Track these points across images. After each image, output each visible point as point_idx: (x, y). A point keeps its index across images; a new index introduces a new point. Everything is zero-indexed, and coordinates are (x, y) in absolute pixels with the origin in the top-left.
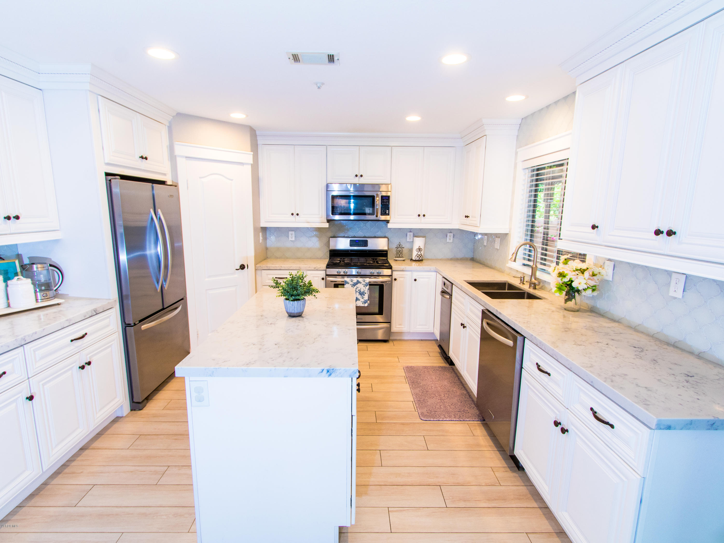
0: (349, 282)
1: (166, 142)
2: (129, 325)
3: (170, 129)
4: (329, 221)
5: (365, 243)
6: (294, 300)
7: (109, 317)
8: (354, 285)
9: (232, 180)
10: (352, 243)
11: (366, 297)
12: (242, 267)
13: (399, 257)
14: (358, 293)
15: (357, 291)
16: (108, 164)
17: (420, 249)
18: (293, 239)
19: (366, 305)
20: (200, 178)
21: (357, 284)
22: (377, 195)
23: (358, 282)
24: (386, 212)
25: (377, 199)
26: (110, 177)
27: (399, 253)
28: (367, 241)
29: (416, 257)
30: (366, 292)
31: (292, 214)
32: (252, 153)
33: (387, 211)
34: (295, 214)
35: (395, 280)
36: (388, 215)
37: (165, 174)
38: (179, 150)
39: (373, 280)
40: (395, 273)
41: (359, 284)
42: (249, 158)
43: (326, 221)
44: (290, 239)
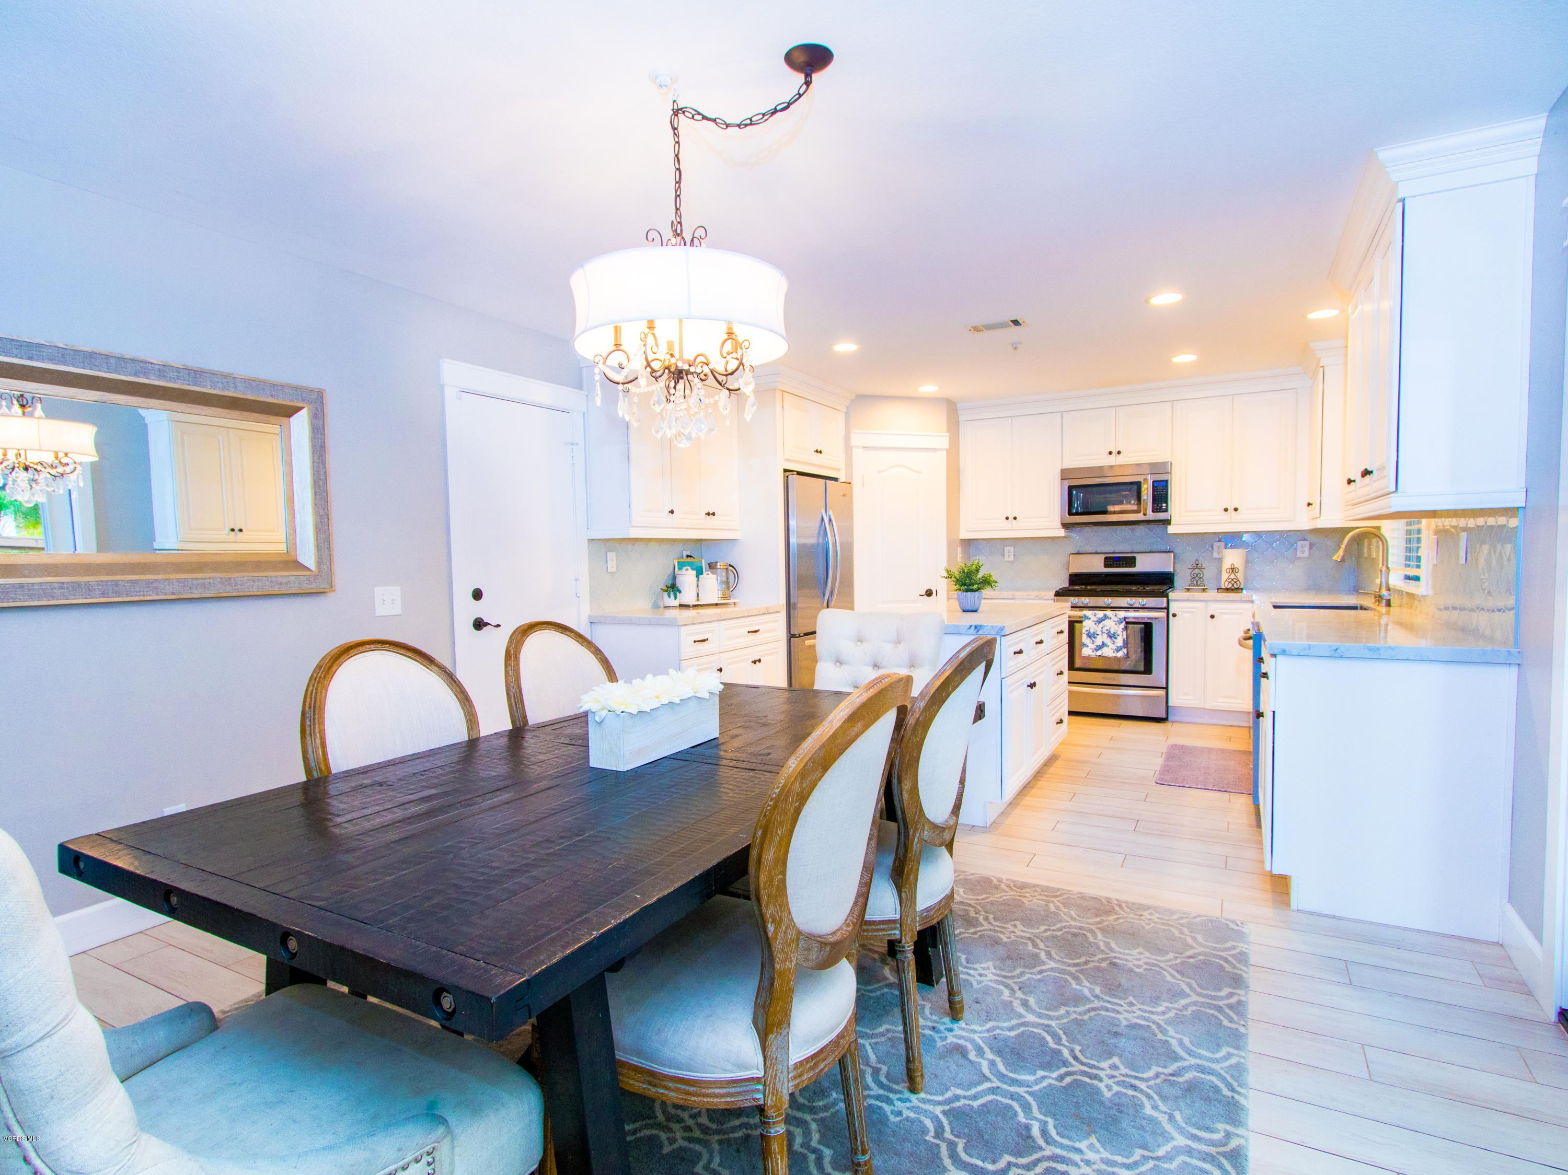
0: (1090, 616)
1: (842, 432)
2: (794, 636)
3: (847, 414)
4: (1065, 526)
5: (1131, 561)
6: (967, 591)
7: (776, 621)
8: (1100, 621)
9: (919, 473)
10: (1109, 562)
11: (1119, 642)
12: (929, 593)
13: (1197, 585)
14: (1105, 635)
15: (1104, 631)
16: (787, 460)
17: (1233, 570)
18: (1012, 558)
19: (1120, 654)
20: (879, 472)
21: (1104, 620)
22: (1145, 480)
23: (1105, 617)
24: (1162, 506)
25: (1145, 486)
26: (787, 474)
27: (1197, 578)
28: (1134, 558)
29: (1227, 583)
30: (1120, 632)
31: (1007, 518)
32: (948, 434)
33: (1164, 505)
34: (1011, 518)
35: (1174, 615)
36: (1166, 510)
37: (838, 470)
38: (857, 439)
39: (1132, 614)
40: (1171, 604)
41: (1107, 620)
42: (943, 441)
43: (1060, 526)
44: (1006, 559)
